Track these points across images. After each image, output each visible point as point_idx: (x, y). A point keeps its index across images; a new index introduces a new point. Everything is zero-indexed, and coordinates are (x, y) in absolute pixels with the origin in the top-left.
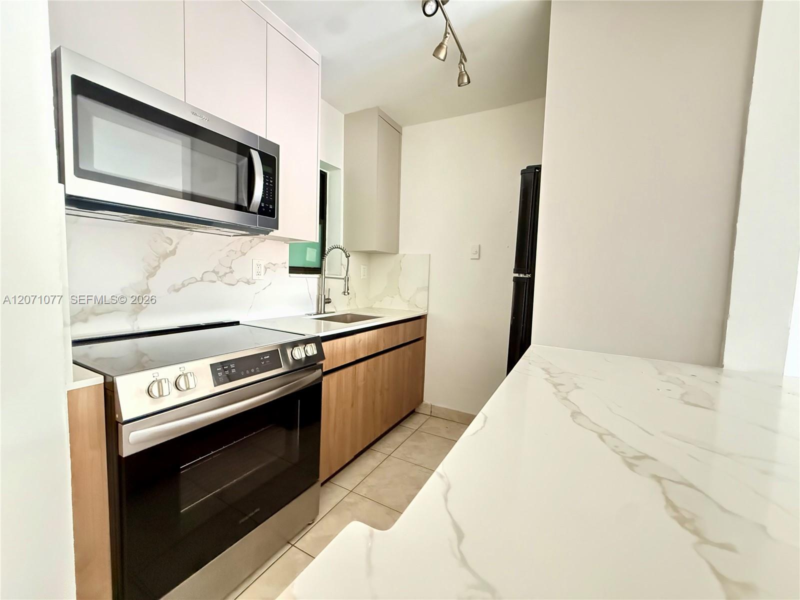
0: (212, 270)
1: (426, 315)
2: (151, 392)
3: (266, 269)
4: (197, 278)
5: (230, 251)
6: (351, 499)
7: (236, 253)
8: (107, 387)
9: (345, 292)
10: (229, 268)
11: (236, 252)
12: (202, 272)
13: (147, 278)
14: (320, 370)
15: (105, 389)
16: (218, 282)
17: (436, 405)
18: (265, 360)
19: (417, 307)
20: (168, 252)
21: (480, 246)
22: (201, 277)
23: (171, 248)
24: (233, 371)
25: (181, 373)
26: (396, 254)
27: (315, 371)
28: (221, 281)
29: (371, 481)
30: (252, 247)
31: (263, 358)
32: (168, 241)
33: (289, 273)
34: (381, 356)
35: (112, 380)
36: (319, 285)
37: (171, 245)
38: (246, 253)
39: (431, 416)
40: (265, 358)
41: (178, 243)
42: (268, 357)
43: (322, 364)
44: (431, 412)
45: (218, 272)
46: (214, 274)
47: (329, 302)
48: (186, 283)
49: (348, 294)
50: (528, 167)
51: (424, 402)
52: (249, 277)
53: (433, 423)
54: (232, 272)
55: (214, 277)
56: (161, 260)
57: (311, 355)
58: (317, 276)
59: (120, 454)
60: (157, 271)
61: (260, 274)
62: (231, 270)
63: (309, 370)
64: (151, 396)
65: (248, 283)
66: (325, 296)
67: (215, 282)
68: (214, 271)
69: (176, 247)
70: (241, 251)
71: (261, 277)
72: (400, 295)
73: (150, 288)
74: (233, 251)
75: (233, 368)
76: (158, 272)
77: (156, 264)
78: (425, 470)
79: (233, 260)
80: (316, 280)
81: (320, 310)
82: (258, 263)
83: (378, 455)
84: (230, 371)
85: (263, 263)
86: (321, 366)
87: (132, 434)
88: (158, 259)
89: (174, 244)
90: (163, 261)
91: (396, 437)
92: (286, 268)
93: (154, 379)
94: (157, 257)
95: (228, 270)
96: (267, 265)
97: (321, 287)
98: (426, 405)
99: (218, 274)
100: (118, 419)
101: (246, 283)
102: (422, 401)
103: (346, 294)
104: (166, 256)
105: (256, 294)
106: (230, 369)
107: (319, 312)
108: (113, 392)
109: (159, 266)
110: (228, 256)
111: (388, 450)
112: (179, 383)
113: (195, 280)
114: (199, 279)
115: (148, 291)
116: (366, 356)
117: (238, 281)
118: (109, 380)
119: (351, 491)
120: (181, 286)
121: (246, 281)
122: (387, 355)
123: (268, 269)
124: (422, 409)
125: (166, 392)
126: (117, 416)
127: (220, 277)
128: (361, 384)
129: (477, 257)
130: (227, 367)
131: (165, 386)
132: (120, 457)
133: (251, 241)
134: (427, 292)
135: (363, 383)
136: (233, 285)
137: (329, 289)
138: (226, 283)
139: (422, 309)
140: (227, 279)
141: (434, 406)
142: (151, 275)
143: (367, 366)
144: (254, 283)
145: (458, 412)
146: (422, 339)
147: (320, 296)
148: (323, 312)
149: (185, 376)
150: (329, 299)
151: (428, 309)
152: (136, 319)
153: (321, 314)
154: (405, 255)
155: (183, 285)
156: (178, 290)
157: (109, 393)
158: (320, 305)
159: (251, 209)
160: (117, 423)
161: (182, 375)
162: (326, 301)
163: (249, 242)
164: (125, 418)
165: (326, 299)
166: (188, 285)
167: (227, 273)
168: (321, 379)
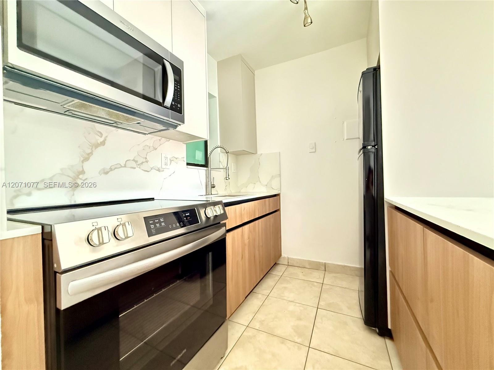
0: (132, 159)
1: (280, 194)
2: (91, 239)
3: (171, 161)
4: (121, 164)
5: (145, 146)
6: (249, 333)
7: (149, 148)
8: (44, 237)
9: (226, 178)
10: (145, 159)
11: (150, 146)
12: (126, 160)
13: (83, 162)
14: (225, 227)
15: (43, 240)
16: (137, 169)
17: (292, 257)
18: (186, 217)
19: (273, 189)
20: (99, 143)
21: (315, 143)
22: (124, 164)
23: (101, 140)
24: (163, 224)
25: (119, 223)
26: (256, 154)
27: (221, 228)
28: (139, 168)
29: (260, 316)
30: (161, 145)
31: (185, 215)
32: (99, 134)
33: (187, 165)
34: (257, 222)
35: (50, 231)
36: (206, 175)
37: (101, 137)
38: (156, 149)
39: (288, 265)
40: (186, 214)
41: (107, 137)
42: (188, 214)
43: (226, 223)
44: (288, 263)
45: (137, 161)
46: (135, 162)
47: (214, 187)
48: (113, 168)
49: (229, 179)
50: (367, 69)
51: (282, 256)
52: (159, 166)
53: (291, 269)
54: (147, 162)
55: (134, 164)
56: (94, 149)
57: (219, 214)
58: (205, 168)
59: (58, 306)
60: (90, 156)
61: (167, 164)
62: (146, 160)
63: (216, 227)
64: (91, 245)
65: (159, 170)
66: (211, 182)
67: (135, 168)
68: (134, 160)
69: (105, 140)
70: (153, 146)
71: (167, 167)
72: (260, 182)
73: (84, 169)
74: (148, 146)
75: (163, 222)
76: (91, 158)
77: (89, 151)
78: (298, 304)
79: (147, 153)
80: (204, 171)
81: (208, 192)
82: (166, 156)
83: (260, 296)
84: (161, 225)
85: (169, 157)
86: (225, 225)
87: (71, 284)
88: (91, 147)
89: (104, 137)
90: (95, 149)
91: (269, 282)
92: (184, 161)
93: (94, 228)
94: (90, 146)
95: (144, 160)
96: (171, 158)
97: (208, 176)
98: (284, 258)
99: (137, 163)
100: (56, 268)
101: (157, 170)
102: (281, 255)
103: (228, 179)
104: (97, 146)
105: (165, 179)
106: (160, 223)
107: (208, 194)
108: (51, 240)
109: (91, 153)
110: (144, 149)
111: (266, 292)
112: (117, 232)
113: (120, 166)
114: (123, 165)
115: (83, 172)
116: (249, 220)
117: (152, 169)
118: (47, 229)
119: (247, 326)
120: (110, 170)
121: (157, 169)
122: (260, 220)
123: (172, 161)
124: (281, 261)
125: (106, 240)
126: (55, 266)
127: (139, 165)
128: (247, 241)
129: (314, 151)
130: (157, 221)
131: (105, 233)
132: (58, 311)
133: (160, 140)
134: (279, 178)
135: (248, 241)
136: (148, 172)
137: (214, 178)
138: (143, 170)
139: (276, 190)
140: (145, 167)
141: (290, 258)
142: (86, 159)
143: (250, 228)
144: (163, 171)
145: (309, 261)
146: (278, 211)
147: (208, 182)
148: (210, 194)
149: (123, 226)
150: (213, 185)
151: (281, 190)
152: (73, 195)
153: (209, 195)
154: (262, 154)
155: (111, 170)
156: (107, 173)
157: (47, 242)
158: (208, 189)
159: (165, 104)
160: (56, 273)
161: (120, 225)
162: (212, 186)
163: (159, 140)
164: (64, 266)
165: (212, 185)
166: (114, 169)
167: (144, 162)
168: (225, 235)
